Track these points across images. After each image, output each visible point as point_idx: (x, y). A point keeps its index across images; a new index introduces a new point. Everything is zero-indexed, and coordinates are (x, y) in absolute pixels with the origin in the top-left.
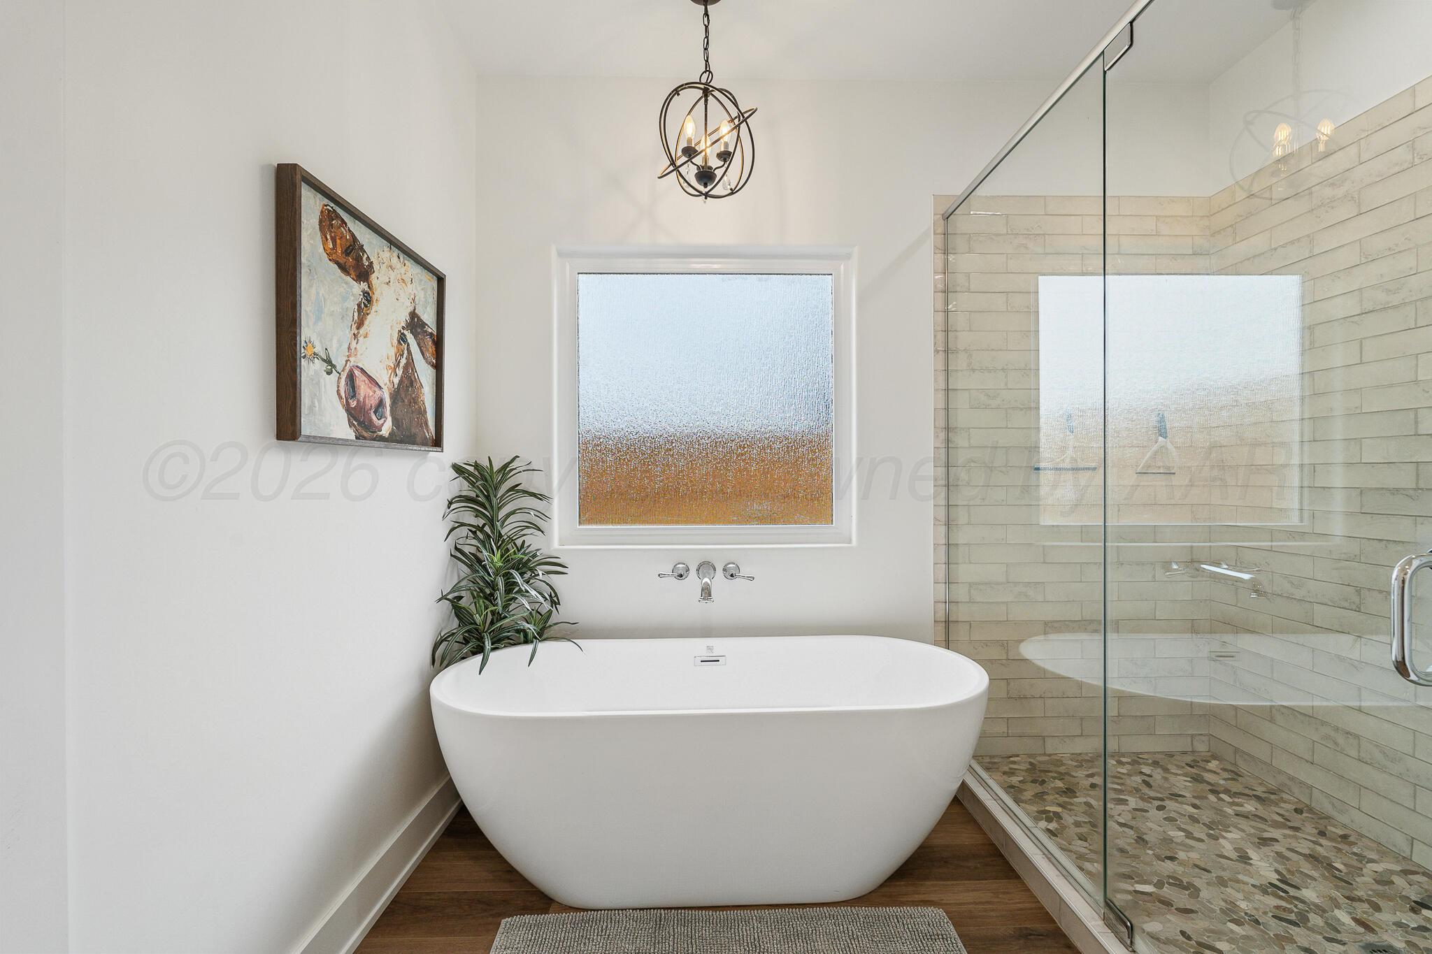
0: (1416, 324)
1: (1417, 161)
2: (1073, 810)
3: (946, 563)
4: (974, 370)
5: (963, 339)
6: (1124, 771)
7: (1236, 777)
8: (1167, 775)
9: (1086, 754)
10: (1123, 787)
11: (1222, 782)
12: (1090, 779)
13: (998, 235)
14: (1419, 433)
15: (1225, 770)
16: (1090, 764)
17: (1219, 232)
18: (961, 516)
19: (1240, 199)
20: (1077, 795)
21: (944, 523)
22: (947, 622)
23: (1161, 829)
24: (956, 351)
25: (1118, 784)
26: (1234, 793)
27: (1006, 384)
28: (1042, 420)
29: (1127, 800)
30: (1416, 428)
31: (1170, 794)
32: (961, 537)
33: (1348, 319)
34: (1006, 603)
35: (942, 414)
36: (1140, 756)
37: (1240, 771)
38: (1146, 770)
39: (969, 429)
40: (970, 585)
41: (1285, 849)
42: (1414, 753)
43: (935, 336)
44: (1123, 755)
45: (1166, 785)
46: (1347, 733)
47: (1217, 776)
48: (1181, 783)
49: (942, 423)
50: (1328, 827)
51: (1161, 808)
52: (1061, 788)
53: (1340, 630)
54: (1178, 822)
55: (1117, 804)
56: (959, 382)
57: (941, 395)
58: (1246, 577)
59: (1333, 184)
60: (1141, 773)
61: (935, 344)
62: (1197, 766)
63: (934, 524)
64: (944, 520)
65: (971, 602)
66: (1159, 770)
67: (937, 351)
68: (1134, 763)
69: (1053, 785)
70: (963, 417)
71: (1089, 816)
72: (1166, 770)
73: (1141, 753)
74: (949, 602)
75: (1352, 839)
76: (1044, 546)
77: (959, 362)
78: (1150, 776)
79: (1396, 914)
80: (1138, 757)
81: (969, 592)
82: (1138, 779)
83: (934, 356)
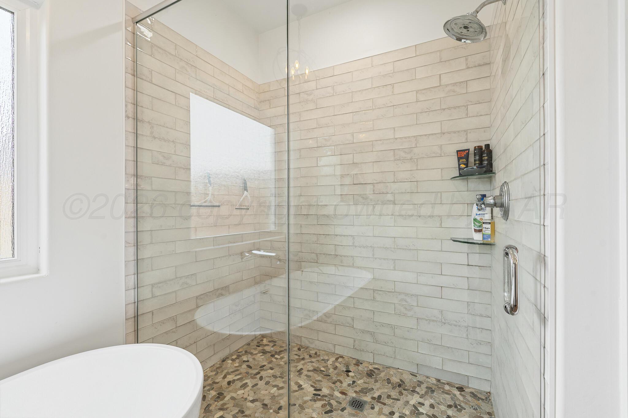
0: (334, 154)
1: (335, 94)
2: (228, 408)
3: (134, 274)
4: (155, 138)
5: (146, 114)
6: (237, 365)
7: (275, 343)
8: (254, 357)
9: (217, 363)
10: (241, 375)
11: (272, 349)
12: (226, 379)
13: (170, 54)
14: (336, 194)
15: (270, 342)
16: (221, 369)
17: (263, 101)
18: (145, 238)
19: (272, 90)
20: (225, 395)
21: (133, 245)
22: (137, 317)
23: (267, 392)
24: (142, 121)
25: (239, 375)
26: (279, 352)
27: (175, 152)
28: (192, 177)
29: (247, 383)
30: (335, 192)
31: (260, 367)
32: (145, 253)
33: (313, 149)
34: (175, 292)
35: (131, 165)
36: (239, 351)
37: (274, 340)
38: (245, 358)
39: (152, 177)
40: (153, 285)
41: (307, 372)
42: (335, 313)
43: (126, 106)
44: (232, 355)
45: (256, 363)
46: (313, 311)
47: (268, 346)
48: (261, 359)
49: (132, 171)
50: (310, 352)
51: (261, 378)
52: (215, 395)
53: (311, 271)
54: (271, 382)
55: (244, 389)
56: (143, 143)
57: (131, 151)
58: (274, 254)
59: (307, 94)
60: (244, 361)
61: (126, 111)
62: (261, 345)
63: (125, 247)
64: (133, 242)
65: (153, 297)
66: (250, 356)
67: (127, 117)
68: (239, 357)
69: (210, 396)
70: (146, 169)
71: (237, 407)
72: (251, 354)
73: (238, 349)
74: (137, 303)
75: (318, 353)
76: (196, 252)
77: (144, 130)
78: (248, 361)
79: (345, 381)
80: (238, 352)
81: (152, 291)
82: (244, 366)
83: (125, 120)
